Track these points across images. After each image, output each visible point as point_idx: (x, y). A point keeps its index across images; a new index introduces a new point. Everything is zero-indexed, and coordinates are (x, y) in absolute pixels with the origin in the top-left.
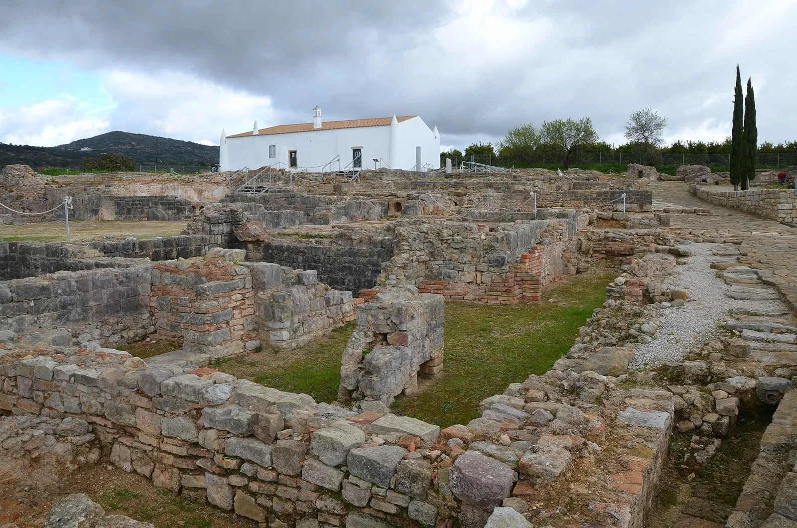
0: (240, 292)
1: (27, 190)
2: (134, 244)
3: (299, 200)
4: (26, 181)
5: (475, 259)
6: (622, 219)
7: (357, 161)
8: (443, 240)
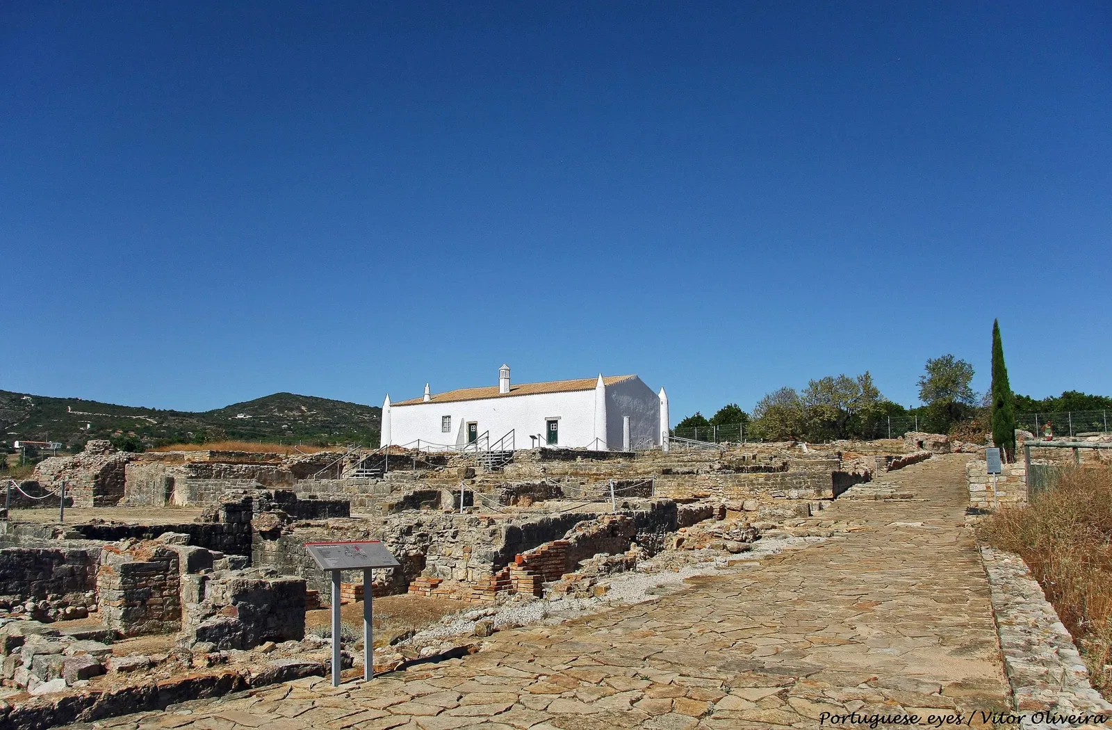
0: (162, 572)
1: (105, 470)
2: (129, 528)
5: (467, 554)
6: (754, 509)
7: (552, 436)
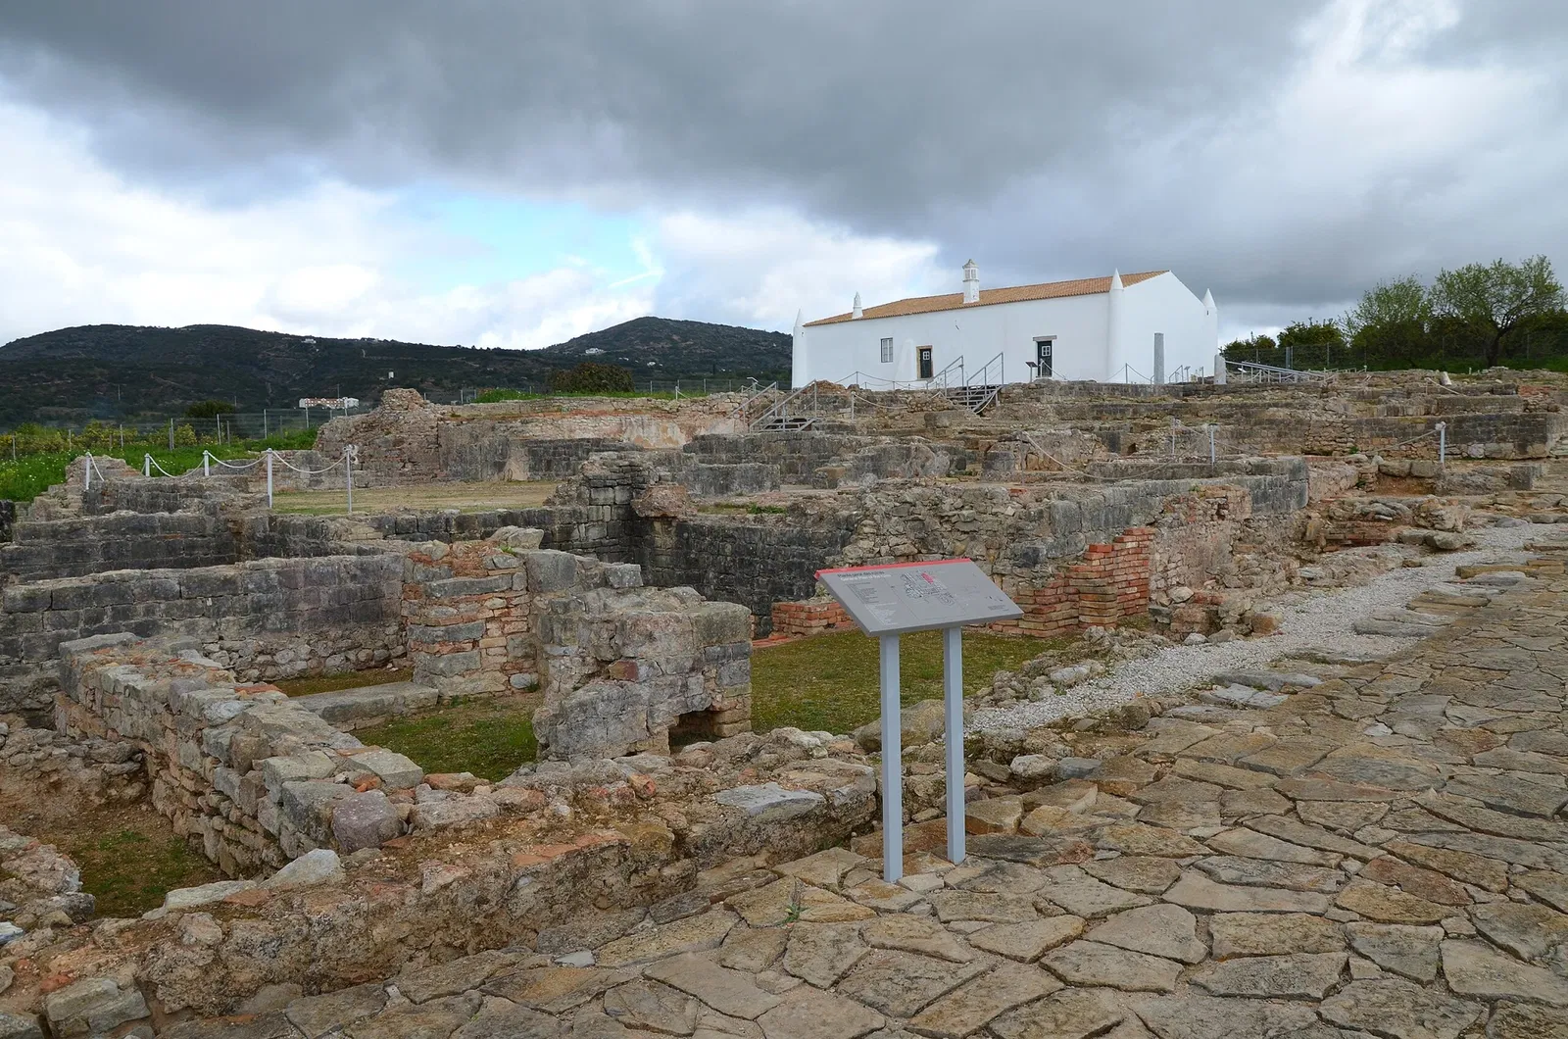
0: (502, 595)
1: (410, 432)
2: (447, 521)
3: (807, 444)
4: (410, 417)
5: (992, 551)
6: (1430, 475)
7: (1045, 364)
8: (942, 517)
